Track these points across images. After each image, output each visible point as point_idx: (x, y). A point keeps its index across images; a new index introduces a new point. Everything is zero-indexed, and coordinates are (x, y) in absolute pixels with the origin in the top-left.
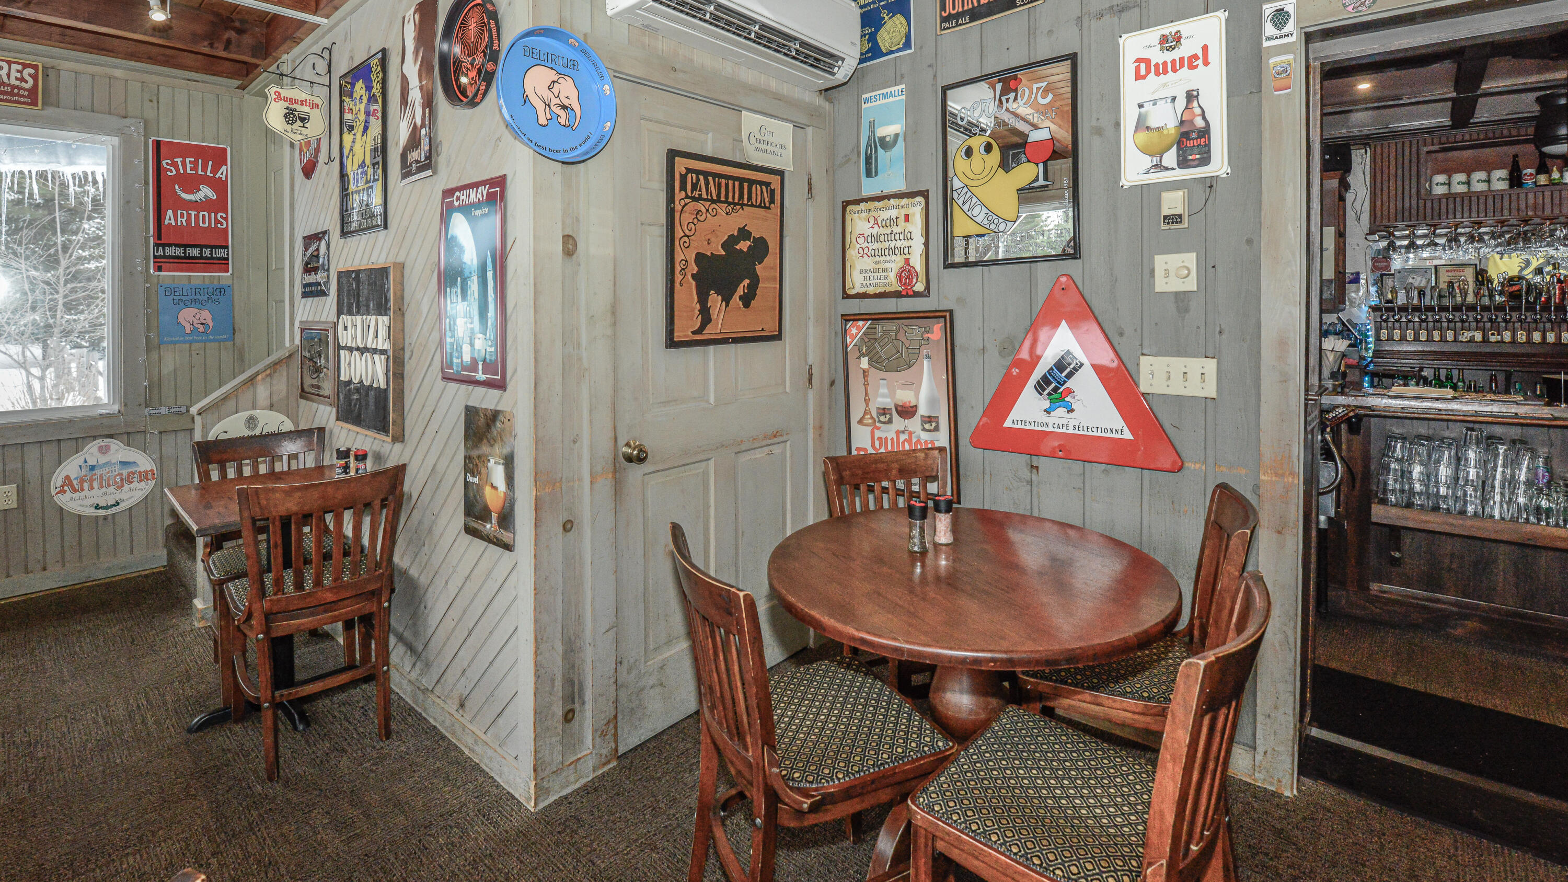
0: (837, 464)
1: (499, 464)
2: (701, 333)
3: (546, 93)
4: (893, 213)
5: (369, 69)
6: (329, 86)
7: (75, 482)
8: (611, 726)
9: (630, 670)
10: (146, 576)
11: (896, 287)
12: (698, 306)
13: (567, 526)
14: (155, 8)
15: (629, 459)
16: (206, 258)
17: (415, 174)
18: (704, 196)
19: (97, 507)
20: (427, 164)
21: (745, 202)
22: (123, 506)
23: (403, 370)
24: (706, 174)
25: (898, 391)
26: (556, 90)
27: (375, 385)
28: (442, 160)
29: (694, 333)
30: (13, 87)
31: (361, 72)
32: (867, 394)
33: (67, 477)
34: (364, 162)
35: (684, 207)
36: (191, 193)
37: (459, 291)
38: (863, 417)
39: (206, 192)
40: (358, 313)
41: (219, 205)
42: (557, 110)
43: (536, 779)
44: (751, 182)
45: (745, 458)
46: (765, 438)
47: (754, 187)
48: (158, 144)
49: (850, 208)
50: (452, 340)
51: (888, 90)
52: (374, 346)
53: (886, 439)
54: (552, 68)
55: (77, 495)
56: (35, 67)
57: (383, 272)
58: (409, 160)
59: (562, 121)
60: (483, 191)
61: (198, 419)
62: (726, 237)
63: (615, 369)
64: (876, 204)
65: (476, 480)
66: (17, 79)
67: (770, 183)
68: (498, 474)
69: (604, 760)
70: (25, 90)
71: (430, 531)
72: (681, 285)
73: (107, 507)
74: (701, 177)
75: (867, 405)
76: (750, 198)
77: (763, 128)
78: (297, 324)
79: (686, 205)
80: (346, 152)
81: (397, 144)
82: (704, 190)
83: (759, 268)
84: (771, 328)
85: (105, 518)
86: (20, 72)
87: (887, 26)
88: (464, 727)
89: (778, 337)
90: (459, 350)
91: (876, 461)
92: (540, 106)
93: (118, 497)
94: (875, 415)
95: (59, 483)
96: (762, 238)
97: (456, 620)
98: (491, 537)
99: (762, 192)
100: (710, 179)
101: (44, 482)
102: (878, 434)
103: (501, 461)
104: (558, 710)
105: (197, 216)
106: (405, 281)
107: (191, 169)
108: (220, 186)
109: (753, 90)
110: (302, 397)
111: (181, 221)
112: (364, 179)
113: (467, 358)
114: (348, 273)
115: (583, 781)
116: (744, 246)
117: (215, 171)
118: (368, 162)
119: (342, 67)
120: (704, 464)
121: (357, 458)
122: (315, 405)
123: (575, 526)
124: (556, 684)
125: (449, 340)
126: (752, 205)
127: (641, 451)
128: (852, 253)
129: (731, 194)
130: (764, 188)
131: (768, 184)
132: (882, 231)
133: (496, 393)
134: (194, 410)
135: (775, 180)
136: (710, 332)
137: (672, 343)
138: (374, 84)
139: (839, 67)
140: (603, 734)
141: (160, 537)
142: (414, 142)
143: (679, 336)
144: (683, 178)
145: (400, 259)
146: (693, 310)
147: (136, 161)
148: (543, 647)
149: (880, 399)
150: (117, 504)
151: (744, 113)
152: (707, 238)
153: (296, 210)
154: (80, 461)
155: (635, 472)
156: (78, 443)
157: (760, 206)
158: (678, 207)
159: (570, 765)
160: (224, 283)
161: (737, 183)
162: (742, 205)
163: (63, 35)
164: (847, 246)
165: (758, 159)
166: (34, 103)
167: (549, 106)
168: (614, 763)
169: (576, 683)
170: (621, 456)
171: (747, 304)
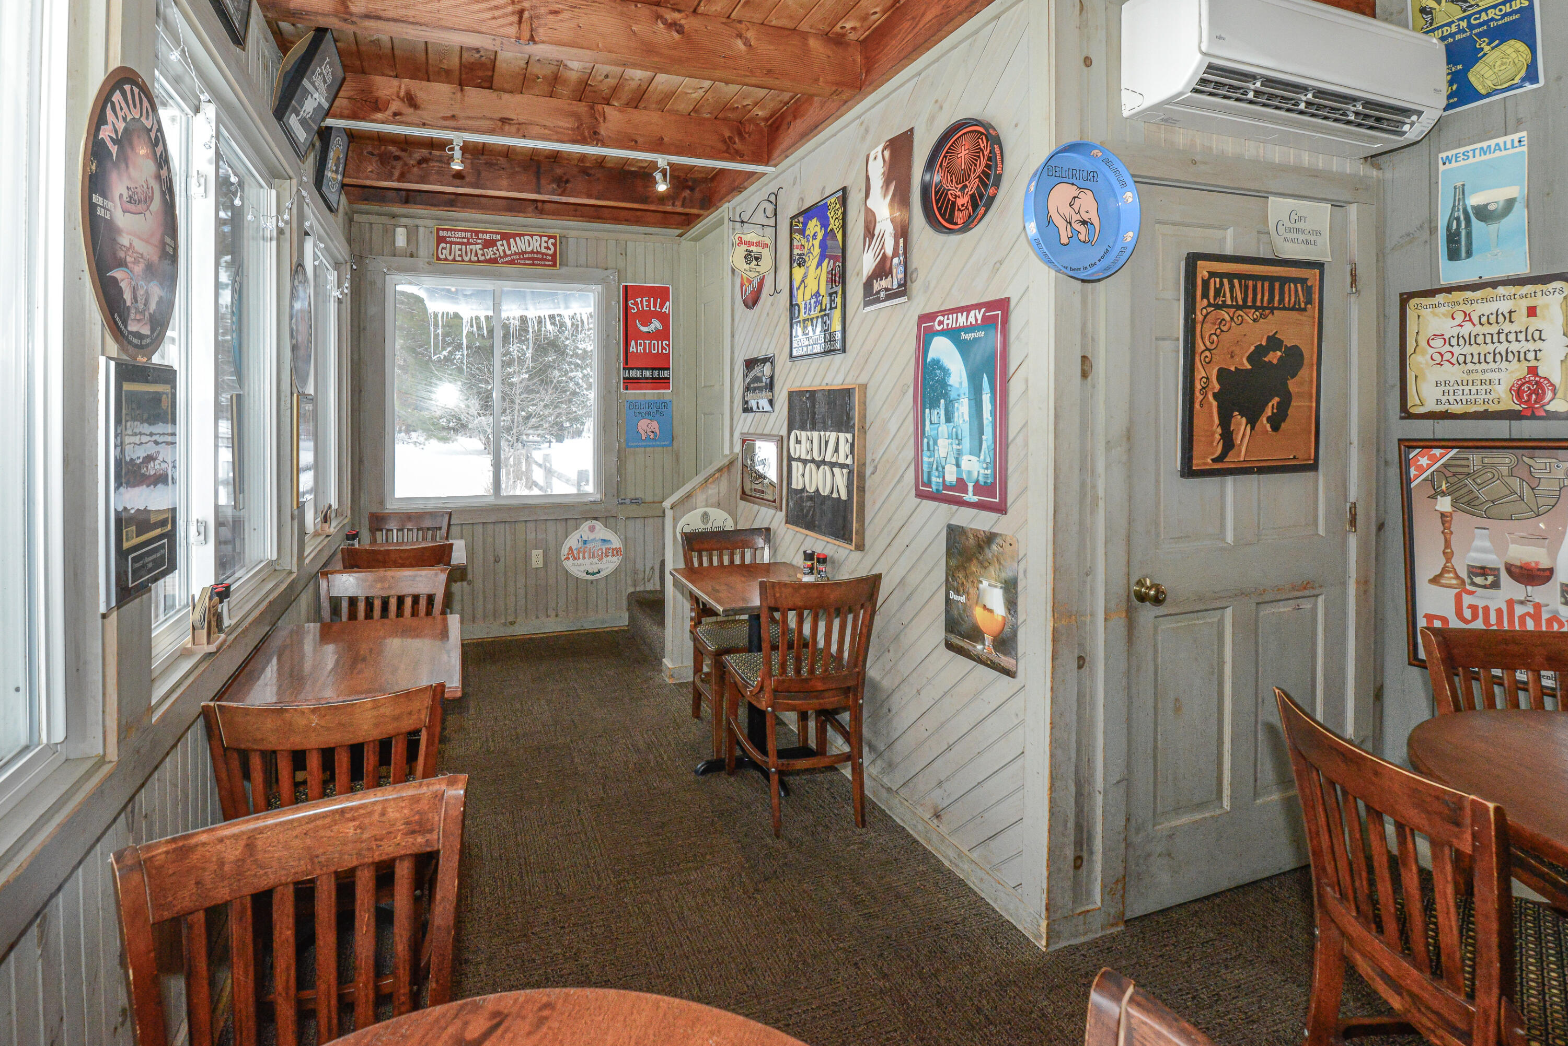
0: (1444, 638)
1: (996, 587)
2: (1222, 461)
3: (1066, 210)
4: (1505, 306)
5: (826, 207)
6: (776, 227)
7: (575, 552)
8: (1120, 886)
9: (1138, 830)
10: (616, 631)
11: (1509, 403)
12: (1219, 430)
13: (1081, 662)
14: (660, 181)
15: (1142, 598)
16: (656, 378)
17: (883, 301)
18: (1229, 302)
19: (587, 573)
20: (903, 290)
21: (1276, 305)
22: (603, 574)
23: (864, 484)
24: (1230, 276)
25: (1512, 547)
26: (1076, 207)
27: (835, 495)
28: (916, 287)
29: (1213, 460)
30: (543, 254)
31: (818, 211)
32: (1447, 544)
33: (571, 548)
34: (818, 292)
35: (1205, 317)
36: (647, 325)
37: (942, 412)
38: (1441, 575)
39: (656, 325)
40: (813, 429)
41: (663, 335)
42: (1077, 226)
43: (1048, 918)
44: (1284, 280)
45: (1266, 611)
46: (1294, 588)
47: (1287, 287)
48: (626, 287)
49: (1413, 302)
50: (931, 460)
51: (1492, 143)
52: (834, 460)
53: (1486, 609)
54: (1073, 184)
55: (576, 562)
56: (555, 238)
57: (847, 393)
58: (875, 289)
59: (1082, 237)
60: (976, 316)
61: (669, 514)
62: (1253, 348)
63: (1130, 498)
64: (1469, 294)
65: (962, 599)
66: (545, 248)
67: (1307, 279)
68: (995, 598)
69: (1112, 921)
70: (550, 255)
71: (897, 637)
72: (1201, 405)
73: (593, 574)
74: (1225, 281)
75: (1448, 560)
76: (1281, 300)
77: (1294, 213)
78: (737, 435)
79: (1208, 314)
80: (796, 284)
81: (859, 274)
82: (1228, 295)
83: (1292, 385)
84: (1304, 454)
85: (592, 582)
86: (546, 242)
87: (1489, 59)
88: (943, 839)
89: (1314, 467)
90: (941, 470)
91: (1506, 642)
92: (1061, 224)
93: (600, 566)
94: (1464, 574)
95: (566, 552)
96: (1296, 346)
97: (930, 732)
98: (984, 658)
99: (1296, 291)
100: (1236, 281)
101: (558, 552)
102: (1467, 600)
103: (999, 585)
104: (1070, 853)
105: (650, 344)
106: (868, 401)
107: (647, 306)
108: (664, 318)
109: (1282, 169)
110: (742, 499)
111: (640, 349)
112: (818, 308)
113: (951, 478)
114: (801, 393)
115: (1090, 937)
116: (1274, 357)
117: (661, 307)
118: (823, 291)
119: (790, 207)
120: (1219, 612)
121: (819, 561)
122: (756, 507)
123: (1086, 664)
124: (1069, 824)
125: (925, 459)
126: (1284, 309)
127: (1158, 591)
128: (1418, 361)
129: (1259, 297)
130: (1299, 286)
131: (1303, 281)
132: (1479, 329)
133: (994, 516)
134: (667, 504)
135: (1312, 275)
136: (1232, 460)
137: (1188, 471)
138: (832, 221)
139: (1412, 124)
140: (1112, 892)
141: (624, 603)
142: (882, 270)
143: (1198, 465)
144: (1206, 284)
145: (862, 380)
146: (1213, 434)
147: (613, 303)
148: (1057, 784)
149: (1473, 554)
150: (599, 572)
151: (1271, 199)
152: (1230, 350)
153: (737, 337)
154: (578, 536)
155: (1147, 613)
156: (578, 521)
157: (1293, 309)
158: (1199, 317)
159: (1080, 914)
160: (667, 398)
161: (1266, 284)
162: (1272, 310)
163: (576, 210)
164: (1410, 349)
165: (1290, 251)
166: (554, 265)
167: (1070, 223)
168: (1121, 928)
169: (1085, 829)
170: (1132, 594)
171: (1275, 428)
